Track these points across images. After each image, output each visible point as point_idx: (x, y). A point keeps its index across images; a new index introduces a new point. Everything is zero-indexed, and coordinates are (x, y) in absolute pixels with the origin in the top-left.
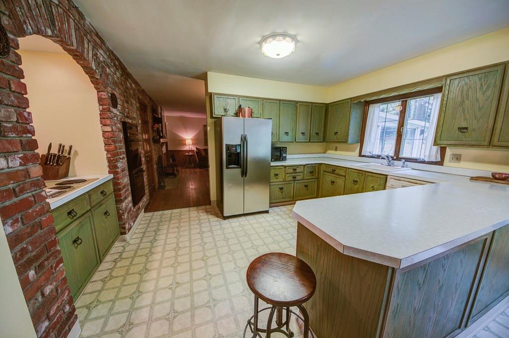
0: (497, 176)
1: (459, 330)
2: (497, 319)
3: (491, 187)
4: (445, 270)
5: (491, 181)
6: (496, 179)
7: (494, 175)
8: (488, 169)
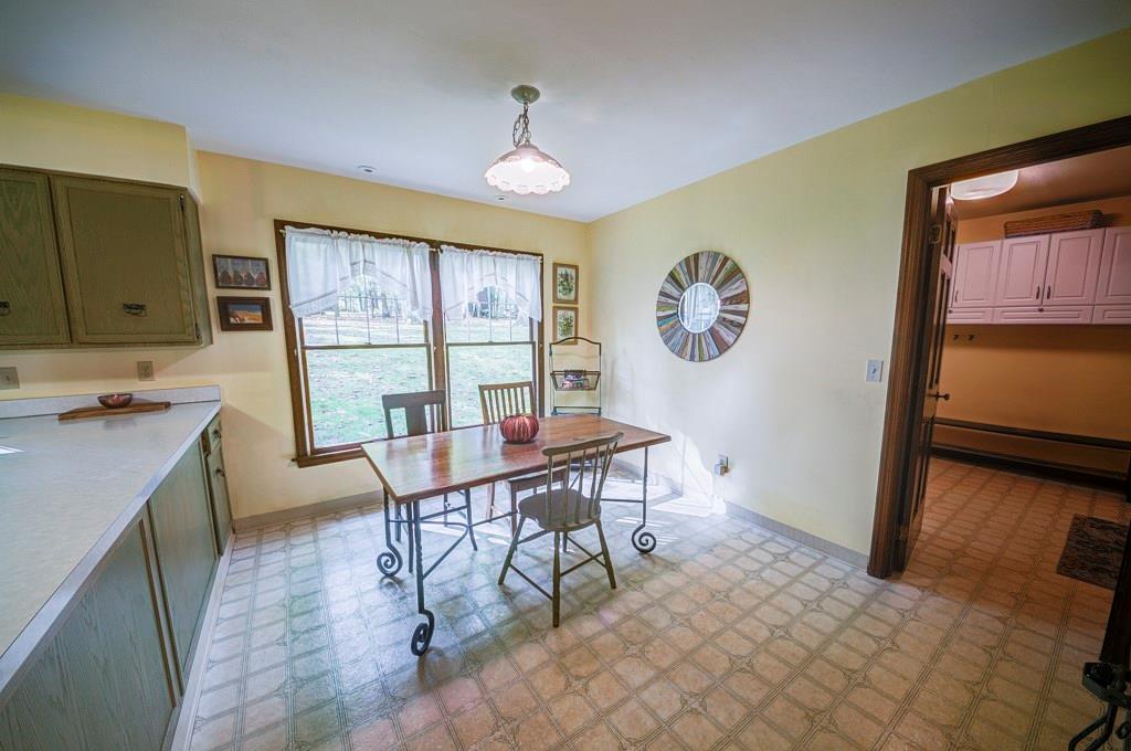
0: (110, 401)
1: (177, 708)
2: (217, 637)
3: (108, 425)
4: (96, 628)
5: (103, 415)
6: (110, 407)
7: (103, 400)
8: (89, 392)
